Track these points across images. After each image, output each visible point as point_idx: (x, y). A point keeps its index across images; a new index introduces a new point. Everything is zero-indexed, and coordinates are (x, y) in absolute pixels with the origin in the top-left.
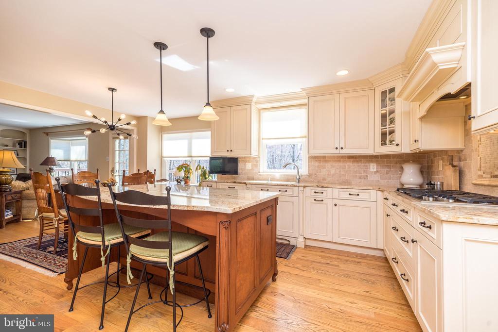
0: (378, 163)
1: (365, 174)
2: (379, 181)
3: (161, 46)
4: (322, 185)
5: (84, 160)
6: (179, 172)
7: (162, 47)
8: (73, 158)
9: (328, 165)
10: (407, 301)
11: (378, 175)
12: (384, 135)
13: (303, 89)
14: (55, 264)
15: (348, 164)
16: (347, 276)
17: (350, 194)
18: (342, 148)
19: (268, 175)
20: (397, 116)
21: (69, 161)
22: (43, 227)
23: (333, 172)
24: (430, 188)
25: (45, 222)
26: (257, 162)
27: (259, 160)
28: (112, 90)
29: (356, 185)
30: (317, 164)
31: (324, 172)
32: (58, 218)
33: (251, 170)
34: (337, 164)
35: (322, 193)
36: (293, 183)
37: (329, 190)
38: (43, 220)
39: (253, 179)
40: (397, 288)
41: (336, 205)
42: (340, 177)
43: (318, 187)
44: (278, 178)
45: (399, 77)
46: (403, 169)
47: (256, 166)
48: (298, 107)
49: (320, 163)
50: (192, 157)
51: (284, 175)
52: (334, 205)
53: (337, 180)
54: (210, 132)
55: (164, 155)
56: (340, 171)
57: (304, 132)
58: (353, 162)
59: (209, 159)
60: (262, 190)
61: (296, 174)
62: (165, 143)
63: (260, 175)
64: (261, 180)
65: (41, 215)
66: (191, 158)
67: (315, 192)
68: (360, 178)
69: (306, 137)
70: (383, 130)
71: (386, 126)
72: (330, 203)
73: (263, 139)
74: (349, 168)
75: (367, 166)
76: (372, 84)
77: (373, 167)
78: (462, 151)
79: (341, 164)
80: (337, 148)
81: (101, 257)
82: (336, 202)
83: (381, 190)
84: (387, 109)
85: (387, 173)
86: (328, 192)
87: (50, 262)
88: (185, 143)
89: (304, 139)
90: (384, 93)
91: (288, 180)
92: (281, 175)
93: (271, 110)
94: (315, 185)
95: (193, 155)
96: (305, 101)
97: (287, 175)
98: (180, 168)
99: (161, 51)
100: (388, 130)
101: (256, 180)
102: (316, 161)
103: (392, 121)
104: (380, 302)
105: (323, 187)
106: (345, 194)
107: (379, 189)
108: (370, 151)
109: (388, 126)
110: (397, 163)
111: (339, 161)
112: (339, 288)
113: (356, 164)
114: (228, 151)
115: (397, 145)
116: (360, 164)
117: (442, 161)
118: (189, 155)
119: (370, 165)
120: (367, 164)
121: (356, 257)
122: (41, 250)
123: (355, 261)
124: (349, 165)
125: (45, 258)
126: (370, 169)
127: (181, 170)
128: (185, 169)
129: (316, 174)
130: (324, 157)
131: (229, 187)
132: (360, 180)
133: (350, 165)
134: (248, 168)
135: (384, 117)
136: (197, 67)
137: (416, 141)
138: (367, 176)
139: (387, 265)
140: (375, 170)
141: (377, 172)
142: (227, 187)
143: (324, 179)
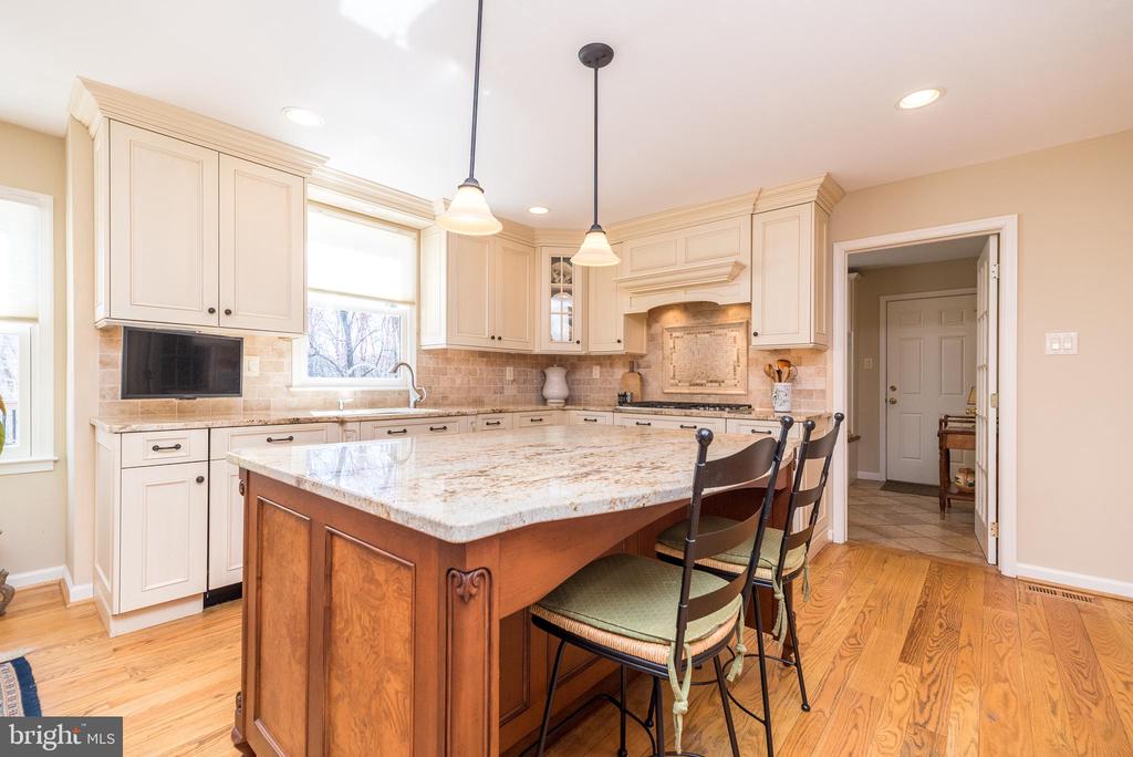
0: (514, 365)
1: (501, 385)
2: (515, 395)
9: (451, 368)
11: (515, 385)
19: (316, 394)
23: (458, 382)
26: (281, 355)
27: (291, 350)
30: (431, 365)
31: (444, 383)
34: (464, 367)
47: (278, 367)
48: (395, 230)
49: (438, 363)
51: (363, 392)
53: (466, 398)
58: (486, 363)
67: (488, 424)
68: (495, 393)
74: (481, 374)
75: (502, 371)
76: (536, 240)
77: (509, 373)
78: (642, 356)
85: (525, 383)
89: (406, 308)
91: (372, 405)
92: (355, 393)
102: (431, 358)
105: (500, 412)
113: (490, 368)
115: (578, 342)
116: (495, 367)
119: (506, 370)
124: (481, 370)
126: (505, 375)
132: (495, 396)
133: (482, 368)
137: (618, 341)
138: (503, 388)
140: (512, 378)
141: (514, 380)
143: (445, 398)
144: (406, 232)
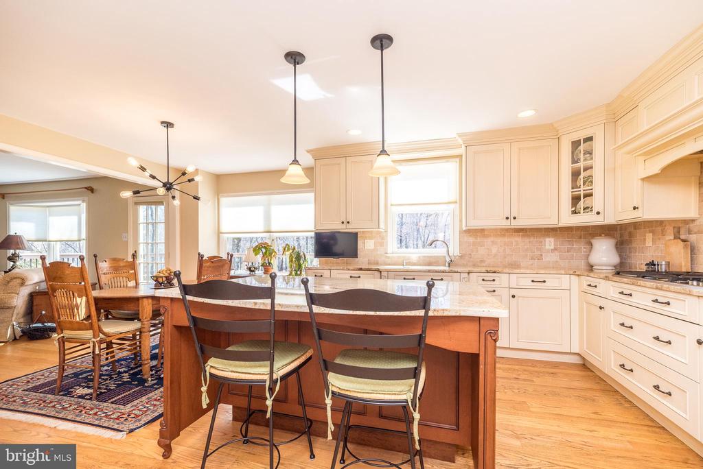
0: (554, 236)
1: (539, 253)
2: (557, 262)
3: (295, 58)
4: (493, 269)
5: (76, 239)
6: (256, 255)
7: (298, 59)
8: (52, 236)
9: (488, 241)
10: (652, 420)
11: (557, 253)
12: (576, 200)
13: (460, 135)
14: (107, 416)
15: (517, 239)
16: (554, 394)
17: (533, 281)
18: (515, 218)
19: (399, 257)
20: (597, 173)
21: (46, 241)
22: (64, 355)
23: (494, 250)
24: (650, 269)
25: (68, 345)
26: (383, 239)
27: (387, 236)
28: (168, 125)
29: (527, 268)
30: (471, 240)
31: (482, 251)
32: (98, 339)
33: (373, 250)
34: (499, 240)
35: (494, 280)
36: (442, 268)
37: (504, 277)
38: (64, 343)
39: (377, 264)
40: (627, 405)
41: (513, 296)
42: (505, 257)
43: (488, 272)
44: (415, 262)
45: (599, 123)
46: (592, 245)
47: (382, 244)
48: (444, 160)
49: (476, 238)
50: (271, 232)
51: (425, 257)
52: (511, 297)
54: (313, 194)
55: (223, 229)
56: (505, 250)
57: (454, 196)
58: (522, 236)
59: (313, 234)
60: (405, 279)
61: (446, 255)
62: (224, 211)
63: (388, 257)
64: (389, 265)
65: (62, 335)
66: (268, 234)
67: (483, 280)
68: (532, 258)
69: (456, 202)
70: (574, 193)
71: (579, 188)
72: (505, 294)
73: (392, 205)
74: (517, 244)
75: (541, 242)
76: (557, 131)
77: (550, 243)
78: (692, 221)
79: (506, 239)
80: (507, 218)
81: (266, 399)
82: (513, 292)
83: (576, 273)
84: (582, 165)
85: (568, 251)
86: (502, 279)
87: (95, 414)
88: (259, 211)
89: (452, 206)
90: (576, 144)
91: (430, 264)
93: (404, 164)
94: (484, 270)
95: (273, 230)
96: (462, 151)
97: (428, 256)
98: (256, 250)
99: (295, 66)
100: (582, 193)
101: (381, 265)
102: (470, 236)
103: (589, 180)
104: (622, 425)
105: (495, 272)
106: (526, 281)
107: (574, 273)
108: (552, 222)
109: (582, 188)
110: (580, 238)
111: (504, 235)
112: (557, 411)
113: (527, 240)
114: (343, 223)
115: (598, 213)
116: (532, 239)
117: (651, 234)
118: (266, 230)
119: (545, 241)
120: (542, 240)
121: (545, 367)
122: (63, 395)
123: (548, 373)
125: (81, 408)
126: (545, 245)
127: (258, 254)
128: (264, 250)
129: (470, 254)
130: (483, 230)
131: (351, 277)
132: (531, 262)
133: (517, 240)
134: (369, 248)
135: (576, 174)
136: (329, 95)
137: (635, 208)
138: (541, 255)
139: (590, 373)
140: (552, 247)
141: (555, 249)
142: (348, 277)
143: (482, 261)
144: (451, 160)
